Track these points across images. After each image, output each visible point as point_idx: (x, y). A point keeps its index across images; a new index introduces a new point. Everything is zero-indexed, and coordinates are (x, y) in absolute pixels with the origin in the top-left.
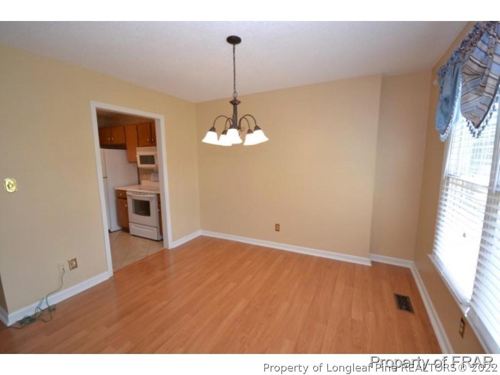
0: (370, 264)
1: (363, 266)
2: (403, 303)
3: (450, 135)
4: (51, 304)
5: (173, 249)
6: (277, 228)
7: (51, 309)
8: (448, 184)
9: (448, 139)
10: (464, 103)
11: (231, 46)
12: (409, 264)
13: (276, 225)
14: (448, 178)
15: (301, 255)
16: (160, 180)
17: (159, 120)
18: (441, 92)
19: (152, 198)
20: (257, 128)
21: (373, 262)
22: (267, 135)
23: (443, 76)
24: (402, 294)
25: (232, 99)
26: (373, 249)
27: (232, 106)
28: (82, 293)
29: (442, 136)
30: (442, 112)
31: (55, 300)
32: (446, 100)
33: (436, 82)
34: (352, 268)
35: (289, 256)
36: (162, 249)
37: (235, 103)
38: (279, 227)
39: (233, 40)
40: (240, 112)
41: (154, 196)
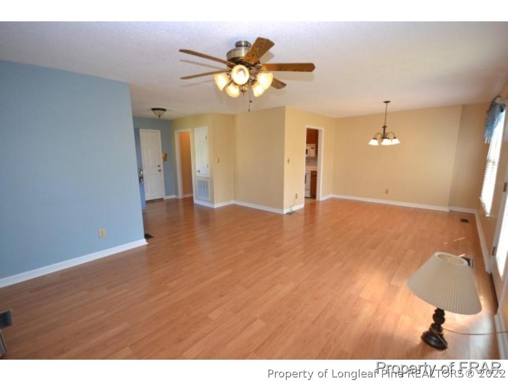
0: (448, 211)
1: (444, 212)
2: (464, 221)
4: (293, 210)
5: (321, 201)
6: (387, 192)
7: (294, 212)
8: (488, 163)
11: (386, 104)
12: (474, 211)
16: (318, 164)
17: (321, 131)
20: (395, 138)
21: (451, 211)
22: (400, 140)
24: (464, 218)
25: (384, 125)
26: (451, 204)
27: (383, 129)
34: (435, 214)
35: (393, 208)
36: (315, 201)
37: (384, 127)
38: (388, 191)
39: (387, 102)
40: (386, 131)
41: (310, 172)
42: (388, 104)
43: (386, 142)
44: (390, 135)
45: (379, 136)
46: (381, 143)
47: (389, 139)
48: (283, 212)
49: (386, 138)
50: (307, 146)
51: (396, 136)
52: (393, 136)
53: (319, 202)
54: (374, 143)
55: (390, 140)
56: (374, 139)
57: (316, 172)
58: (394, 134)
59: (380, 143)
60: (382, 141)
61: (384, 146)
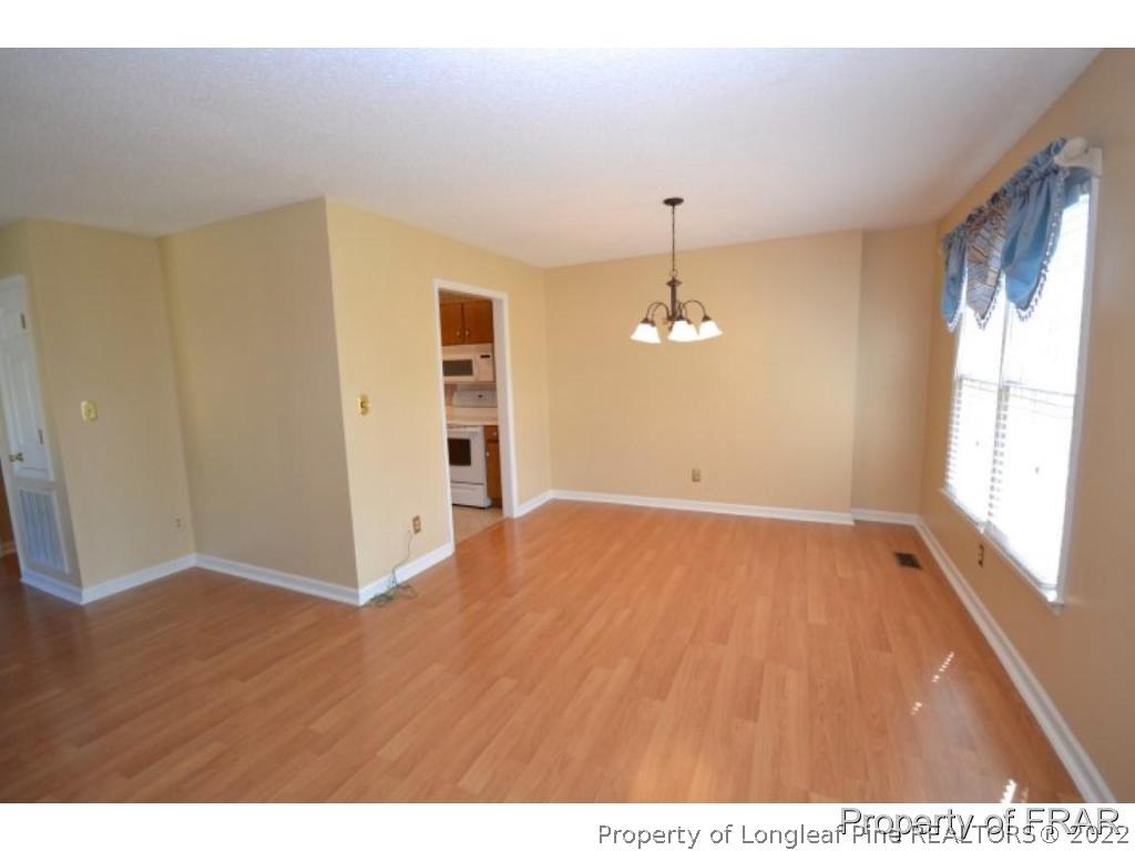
0: (852, 523)
1: (842, 527)
2: (907, 560)
3: (959, 324)
4: (400, 580)
5: (520, 518)
6: (696, 478)
7: (406, 586)
8: (960, 388)
9: (957, 330)
10: (971, 289)
11: (670, 208)
12: (911, 519)
13: (694, 471)
14: (961, 380)
15: (740, 517)
16: (499, 405)
17: (500, 301)
18: (947, 270)
19: (474, 434)
20: (706, 318)
21: (856, 521)
22: (720, 326)
23: (950, 247)
24: (905, 551)
25: (670, 279)
26: (857, 502)
27: (669, 289)
28: (434, 567)
29: (950, 325)
30: (949, 293)
31: (405, 574)
32: (953, 279)
33: (940, 252)
34: (825, 533)
35: (721, 521)
36: (500, 519)
37: (673, 284)
38: (698, 475)
39: (673, 202)
40: (681, 297)
41: (479, 430)
42: (678, 207)
43: (682, 332)
44: (692, 311)
45: (661, 313)
46: (667, 334)
47: (689, 322)
48: (357, 596)
49: (681, 318)
50: (444, 352)
51: (708, 314)
52: (702, 315)
53: (511, 521)
54: (646, 334)
55: (692, 327)
56: (646, 321)
57: (495, 428)
58: (703, 308)
59: (663, 336)
60: (671, 329)
61: (676, 344)
